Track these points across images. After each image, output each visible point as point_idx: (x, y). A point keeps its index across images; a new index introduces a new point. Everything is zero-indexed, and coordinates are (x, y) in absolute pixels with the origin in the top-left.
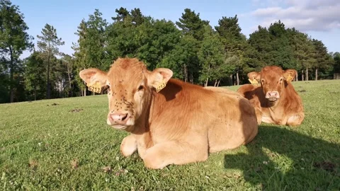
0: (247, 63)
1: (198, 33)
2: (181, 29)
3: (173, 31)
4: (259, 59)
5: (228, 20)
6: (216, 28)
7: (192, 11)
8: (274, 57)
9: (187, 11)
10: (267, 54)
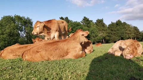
0: (107, 35)
1: (89, 25)
2: (82, 24)
3: (80, 25)
4: (112, 34)
5: (100, 20)
6: (95, 23)
7: (86, 17)
8: (118, 33)
9: (85, 17)
10: (115, 32)
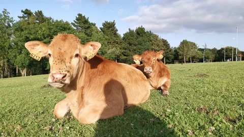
0: (123, 53)
1: (88, 31)
2: (75, 28)
3: (69, 29)
4: (130, 50)
5: (109, 24)
6: (101, 29)
7: (83, 15)
8: (139, 49)
9: (80, 15)
10: (135, 48)
